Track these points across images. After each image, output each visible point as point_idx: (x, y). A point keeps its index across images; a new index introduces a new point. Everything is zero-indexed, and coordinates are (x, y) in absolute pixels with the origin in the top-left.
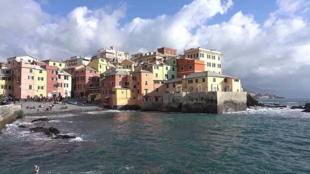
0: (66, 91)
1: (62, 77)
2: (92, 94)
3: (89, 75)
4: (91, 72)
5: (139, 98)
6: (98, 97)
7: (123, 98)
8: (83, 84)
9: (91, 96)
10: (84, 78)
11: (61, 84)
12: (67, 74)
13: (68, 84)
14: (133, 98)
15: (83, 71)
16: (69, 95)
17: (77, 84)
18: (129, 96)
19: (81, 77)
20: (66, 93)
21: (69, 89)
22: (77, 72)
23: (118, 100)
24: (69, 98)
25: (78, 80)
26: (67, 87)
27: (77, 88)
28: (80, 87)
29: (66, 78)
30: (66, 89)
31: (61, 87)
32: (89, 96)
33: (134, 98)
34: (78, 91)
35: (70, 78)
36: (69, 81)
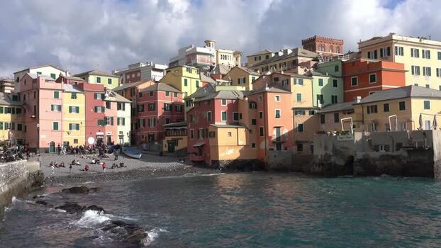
0: (121, 132)
1: (114, 106)
2: (169, 138)
3: (163, 100)
4: (167, 95)
5: (263, 145)
6: (182, 144)
7: (230, 147)
8: (152, 117)
9: (168, 141)
10: (153, 107)
11: (112, 118)
12: (122, 99)
13: (124, 119)
14: (251, 144)
15: (151, 93)
16: (126, 140)
17: (142, 118)
18: (243, 142)
19: (149, 105)
20: (121, 137)
21: (126, 129)
22: (141, 94)
23: (220, 149)
24: (126, 145)
25: (143, 111)
26: (124, 124)
27: (142, 126)
28: (147, 124)
29: (120, 106)
30: (120, 128)
31: (112, 124)
32: (165, 142)
33: (254, 145)
34: (145, 132)
35: (128, 107)
36: (126, 113)
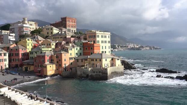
0: (5, 64)
1: (3, 55)
2: (26, 66)
3: (21, 52)
4: (22, 50)
6: (32, 68)
7: (51, 70)
8: (17, 58)
9: (25, 67)
10: (18, 54)
11: (2, 59)
12: (5, 52)
13: (6, 59)
15: (17, 50)
16: (7, 66)
17: (12, 58)
18: (54, 68)
19: (16, 54)
20: (5, 66)
21: (7, 63)
22: (12, 50)
23: (48, 71)
24: (7, 68)
25: (13, 55)
26: (6, 61)
27: (12, 61)
28: (15, 61)
29: (5, 55)
30: (5, 62)
31: (2, 61)
32: (24, 67)
33: (57, 69)
34: (14, 63)
35: (7, 54)
36: (7, 57)
